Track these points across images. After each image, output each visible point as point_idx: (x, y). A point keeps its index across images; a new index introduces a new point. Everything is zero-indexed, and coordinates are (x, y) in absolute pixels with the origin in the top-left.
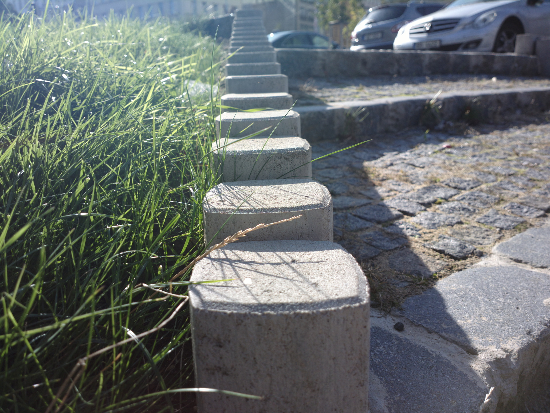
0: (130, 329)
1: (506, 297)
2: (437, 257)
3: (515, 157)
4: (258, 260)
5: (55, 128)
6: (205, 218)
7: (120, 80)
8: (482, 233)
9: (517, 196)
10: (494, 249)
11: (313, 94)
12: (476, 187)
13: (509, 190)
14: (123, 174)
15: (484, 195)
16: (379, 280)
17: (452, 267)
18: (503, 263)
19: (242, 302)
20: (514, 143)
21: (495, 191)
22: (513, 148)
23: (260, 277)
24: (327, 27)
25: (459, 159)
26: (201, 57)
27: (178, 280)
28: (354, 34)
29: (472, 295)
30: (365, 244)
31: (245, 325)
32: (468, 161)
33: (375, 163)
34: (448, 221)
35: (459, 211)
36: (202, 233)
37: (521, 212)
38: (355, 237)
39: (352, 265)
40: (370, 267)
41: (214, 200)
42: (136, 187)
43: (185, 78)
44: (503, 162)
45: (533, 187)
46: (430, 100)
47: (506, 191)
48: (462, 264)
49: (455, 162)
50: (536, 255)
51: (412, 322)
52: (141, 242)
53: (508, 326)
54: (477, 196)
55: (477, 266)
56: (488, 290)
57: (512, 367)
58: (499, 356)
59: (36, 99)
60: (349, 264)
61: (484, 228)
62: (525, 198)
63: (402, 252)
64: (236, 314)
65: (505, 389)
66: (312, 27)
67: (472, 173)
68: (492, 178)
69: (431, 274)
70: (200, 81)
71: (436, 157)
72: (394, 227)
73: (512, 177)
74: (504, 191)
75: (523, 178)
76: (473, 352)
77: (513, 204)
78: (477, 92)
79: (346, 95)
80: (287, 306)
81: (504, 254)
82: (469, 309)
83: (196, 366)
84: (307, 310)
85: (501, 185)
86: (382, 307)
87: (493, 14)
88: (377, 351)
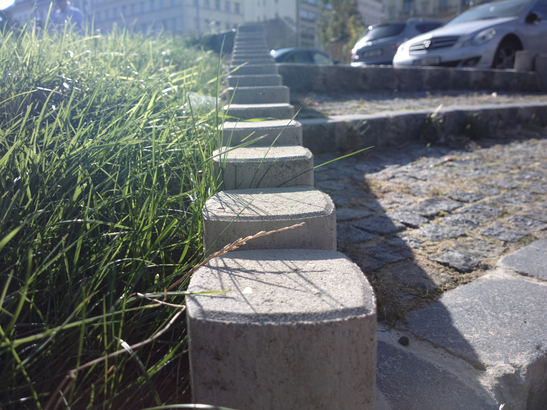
0: (124, 340)
1: (513, 311)
2: (442, 270)
3: (517, 171)
4: (259, 269)
5: (53, 136)
6: (204, 225)
7: (121, 90)
8: (486, 246)
9: (521, 209)
10: (499, 262)
11: (314, 108)
12: (479, 200)
13: (512, 203)
14: (121, 182)
15: (488, 208)
16: (383, 293)
17: (457, 280)
18: (508, 276)
19: (242, 311)
20: (515, 157)
21: (498, 204)
22: (515, 162)
23: (261, 286)
24: (327, 44)
25: (461, 172)
26: (203, 71)
27: (174, 289)
28: (354, 51)
29: (478, 308)
30: (368, 256)
31: (245, 337)
32: (470, 174)
33: (377, 176)
34: (452, 233)
35: (463, 223)
36: (201, 241)
37: (526, 225)
38: (357, 249)
39: (357, 274)
40: (373, 280)
41: (213, 207)
42: (134, 194)
43: (187, 89)
44: (505, 175)
45: (537, 200)
46: (431, 114)
47: (510, 204)
48: (467, 277)
49: (457, 175)
50: (542, 269)
51: (417, 336)
52: (138, 250)
53: (516, 340)
54: (481, 209)
55: (482, 279)
56: (494, 304)
57: (521, 383)
58: (508, 371)
59: (36, 108)
60: (354, 273)
61: (489, 240)
62: (528, 211)
63: (406, 264)
64: (236, 324)
65: (514, 406)
66: (313, 45)
67: (474, 186)
68: (495, 191)
69: (436, 287)
70: (202, 93)
71: (437, 170)
72: (397, 239)
73: (515, 191)
74: (507, 204)
75: (526, 191)
76: (481, 368)
77: (517, 217)
78: (477, 107)
79: (347, 109)
80: (290, 317)
81: (509, 267)
82: (475, 323)
83: (192, 380)
84: (311, 320)
85: (504, 198)
86: (386, 321)
87: (491, 32)
88: (382, 366)
